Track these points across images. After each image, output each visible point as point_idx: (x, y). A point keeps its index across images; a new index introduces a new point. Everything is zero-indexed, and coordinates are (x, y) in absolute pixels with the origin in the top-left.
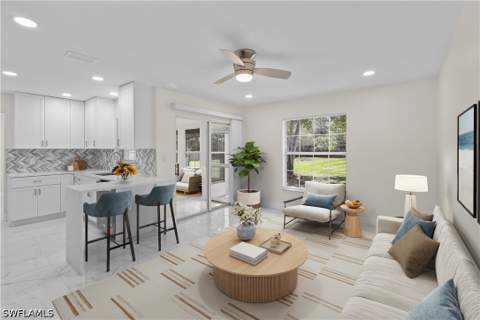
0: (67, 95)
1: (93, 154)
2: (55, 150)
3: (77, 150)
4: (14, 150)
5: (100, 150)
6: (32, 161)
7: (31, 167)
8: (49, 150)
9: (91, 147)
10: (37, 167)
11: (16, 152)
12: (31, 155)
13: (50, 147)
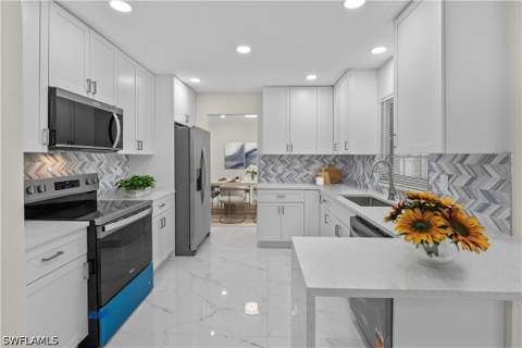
0: (311, 77)
1: (344, 162)
2: (302, 156)
3: (325, 156)
4: (265, 156)
5: (353, 156)
6: (280, 169)
7: (279, 176)
8: (295, 156)
9: (342, 152)
10: (284, 176)
11: (266, 159)
12: (278, 162)
13: (296, 151)
